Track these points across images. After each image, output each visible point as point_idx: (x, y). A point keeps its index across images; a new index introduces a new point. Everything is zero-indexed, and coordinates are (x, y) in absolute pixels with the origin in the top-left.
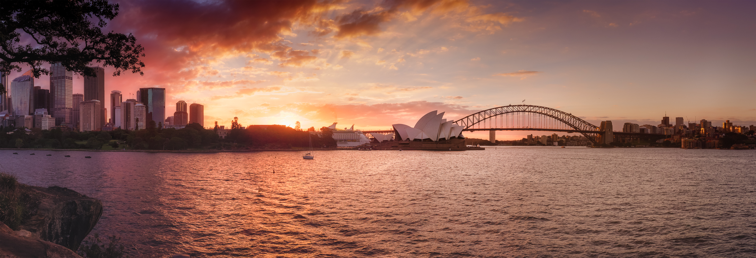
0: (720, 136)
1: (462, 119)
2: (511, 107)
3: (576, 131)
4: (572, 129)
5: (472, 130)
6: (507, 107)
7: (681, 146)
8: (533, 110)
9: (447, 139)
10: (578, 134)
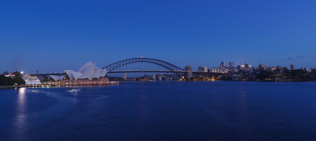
0: (257, 73)
1: (107, 67)
2: (135, 59)
3: (171, 72)
4: (169, 71)
5: (112, 73)
6: (133, 59)
7: (232, 79)
8: (147, 61)
9: (98, 78)
10: (173, 73)
